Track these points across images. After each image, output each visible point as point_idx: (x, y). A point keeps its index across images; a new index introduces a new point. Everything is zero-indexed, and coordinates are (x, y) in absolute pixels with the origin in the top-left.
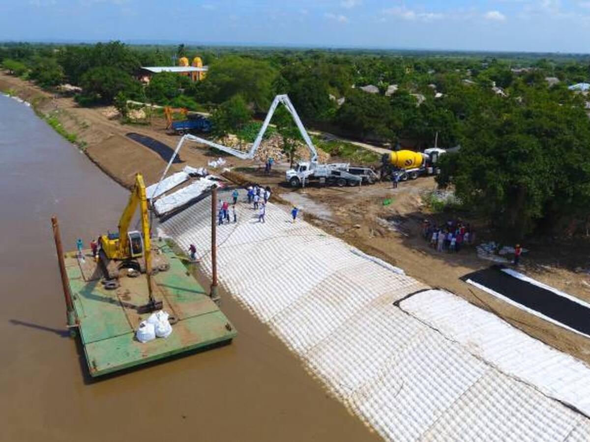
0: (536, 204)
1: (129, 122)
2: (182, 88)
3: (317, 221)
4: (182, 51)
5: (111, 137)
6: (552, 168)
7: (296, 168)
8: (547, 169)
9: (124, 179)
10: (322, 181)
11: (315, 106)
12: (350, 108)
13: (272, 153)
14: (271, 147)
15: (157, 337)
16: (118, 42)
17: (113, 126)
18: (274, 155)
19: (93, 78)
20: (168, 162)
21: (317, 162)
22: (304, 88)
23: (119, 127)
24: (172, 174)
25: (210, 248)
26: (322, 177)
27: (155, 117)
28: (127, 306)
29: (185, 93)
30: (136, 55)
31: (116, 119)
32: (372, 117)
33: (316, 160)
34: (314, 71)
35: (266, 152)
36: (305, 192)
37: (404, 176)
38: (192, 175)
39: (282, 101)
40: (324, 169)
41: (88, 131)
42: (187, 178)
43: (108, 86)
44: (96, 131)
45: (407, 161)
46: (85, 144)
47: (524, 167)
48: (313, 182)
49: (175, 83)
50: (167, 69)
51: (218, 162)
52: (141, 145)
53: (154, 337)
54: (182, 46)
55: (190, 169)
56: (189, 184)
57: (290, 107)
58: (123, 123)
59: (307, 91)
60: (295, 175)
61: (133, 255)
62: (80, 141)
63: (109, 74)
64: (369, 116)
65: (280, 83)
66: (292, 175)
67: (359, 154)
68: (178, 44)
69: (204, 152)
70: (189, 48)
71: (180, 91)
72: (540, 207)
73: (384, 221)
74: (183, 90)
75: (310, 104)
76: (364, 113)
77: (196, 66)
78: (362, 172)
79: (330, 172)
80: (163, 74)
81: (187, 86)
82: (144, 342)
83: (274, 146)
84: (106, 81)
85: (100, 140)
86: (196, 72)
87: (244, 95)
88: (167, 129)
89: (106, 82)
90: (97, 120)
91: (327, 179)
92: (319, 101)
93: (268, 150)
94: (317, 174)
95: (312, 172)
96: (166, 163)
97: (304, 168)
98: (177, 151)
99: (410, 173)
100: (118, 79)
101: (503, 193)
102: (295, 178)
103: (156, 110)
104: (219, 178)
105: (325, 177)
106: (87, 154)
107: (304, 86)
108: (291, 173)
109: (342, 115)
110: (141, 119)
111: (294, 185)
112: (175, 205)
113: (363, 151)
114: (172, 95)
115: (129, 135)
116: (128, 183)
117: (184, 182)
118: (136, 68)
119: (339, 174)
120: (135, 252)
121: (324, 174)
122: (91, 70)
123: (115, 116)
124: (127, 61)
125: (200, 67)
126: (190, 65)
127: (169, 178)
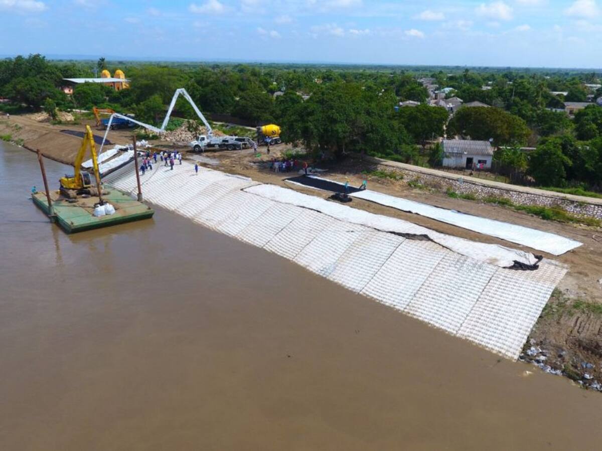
0: (315, 137)
1: (60, 123)
2: (107, 96)
3: (209, 166)
4: (102, 65)
5: (46, 134)
6: (323, 118)
7: (197, 139)
8: (320, 118)
9: (65, 160)
10: (217, 147)
11: (222, 105)
12: (243, 102)
13: (184, 135)
14: (184, 132)
15: (106, 214)
16: (38, 55)
17: (46, 126)
18: (186, 137)
19: (19, 87)
20: (101, 144)
21: (212, 135)
22: (212, 91)
23: (51, 127)
24: (106, 151)
25: (137, 185)
26: (216, 144)
27: (83, 119)
28: (85, 207)
29: (110, 101)
30: (56, 68)
31: (46, 122)
32: (259, 108)
33: (211, 133)
34: (222, 78)
35: (180, 136)
36: (205, 154)
37: (272, 141)
38: (121, 150)
39: (181, 93)
40: (217, 140)
41: (22, 131)
42: (118, 151)
43: (34, 95)
44: (30, 131)
45: (273, 132)
46: (22, 140)
47: (310, 118)
48: (210, 148)
49: (100, 91)
50: (90, 80)
51: (141, 142)
52: (76, 137)
53: (105, 214)
54: (103, 60)
55: (118, 147)
56: (120, 155)
57: (188, 97)
58: (54, 124)
59: (215, 93)
60: (197, 144)
61: (85, 186)
62: (16, 139)
63: (34, 84)
64: (257, 107)
65: (194, 88)
66: (194, 144)
67: (250, 134)
68: (97, 59)
69: (130, 138)
70: (109, 63)
71: (105, 99)
72: (317, 138)
73: (252, 164)
74: (107, 98)
75: (218, 103)
76: (253, 106)
77: (119, 78)
78: (243, 140)
79: (221, 141)
80: (87, 84)
81: (111, 94)
82: (99, 216)
83: (186, 131)
84: (31, 89)
85: (36, 137)
86: (119, 82)
87: (161, 95)
88: (97, 126)
89: (32, 91)
90: (28, 123)
91: (220, 146)
92: (224, 101)
93: (181, 134)
94: (212, 143)
95: (209, 141)
96: (99, 145)
97: (203, 139)
98: (105, 138)
99: (275, 139)
100: (43, 88)
101: (300, 133)
102: (197, 146)
103: (84, 114)
104: (143, 150)
105: (218, 144)
106: (26, 148)
107: (212, 89)
108: (194, 143)
109: (237, 108)
110: (71, 121)
111: (197, 151)
112: (110, 168)
113: (252, 132)
114: (98, 101)
115: (62, 131)
116: (69, 161)
117: (116, 154)
118: (58, 80)
119: (227, 141)
120: (86, 184)
121: (217, 143)
122: (15, 80)
123: (45, 120)
124: (48, 73)
125: (123, 79)
126: (112, 77)
127: (103, 154)
